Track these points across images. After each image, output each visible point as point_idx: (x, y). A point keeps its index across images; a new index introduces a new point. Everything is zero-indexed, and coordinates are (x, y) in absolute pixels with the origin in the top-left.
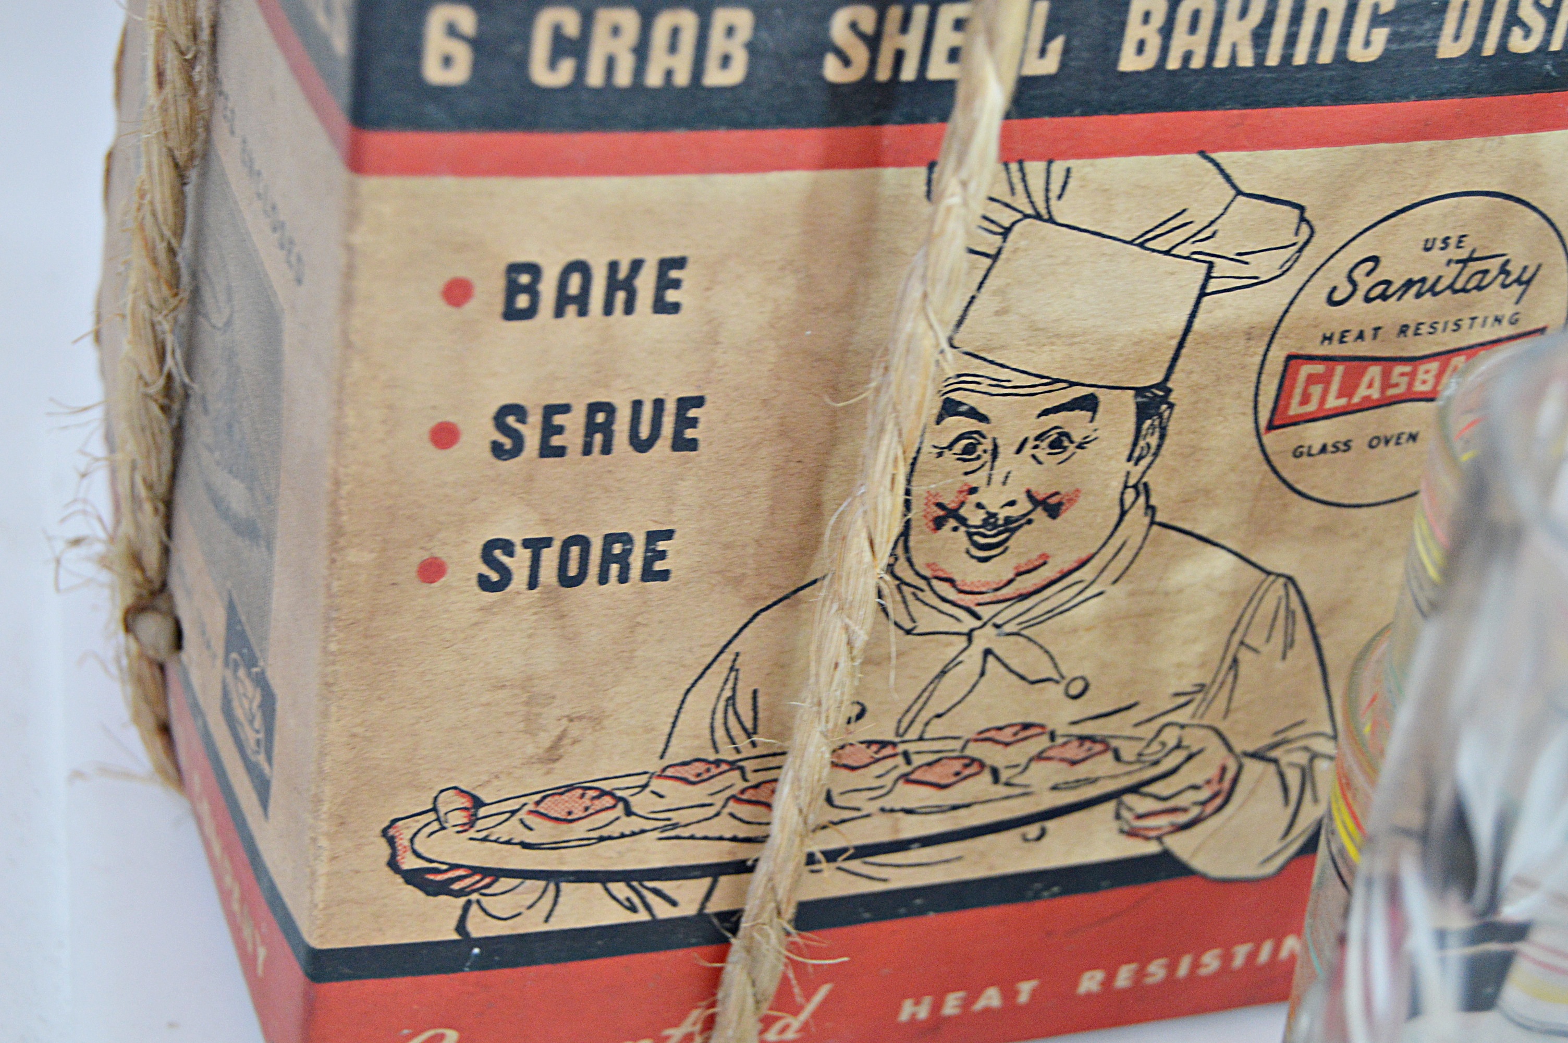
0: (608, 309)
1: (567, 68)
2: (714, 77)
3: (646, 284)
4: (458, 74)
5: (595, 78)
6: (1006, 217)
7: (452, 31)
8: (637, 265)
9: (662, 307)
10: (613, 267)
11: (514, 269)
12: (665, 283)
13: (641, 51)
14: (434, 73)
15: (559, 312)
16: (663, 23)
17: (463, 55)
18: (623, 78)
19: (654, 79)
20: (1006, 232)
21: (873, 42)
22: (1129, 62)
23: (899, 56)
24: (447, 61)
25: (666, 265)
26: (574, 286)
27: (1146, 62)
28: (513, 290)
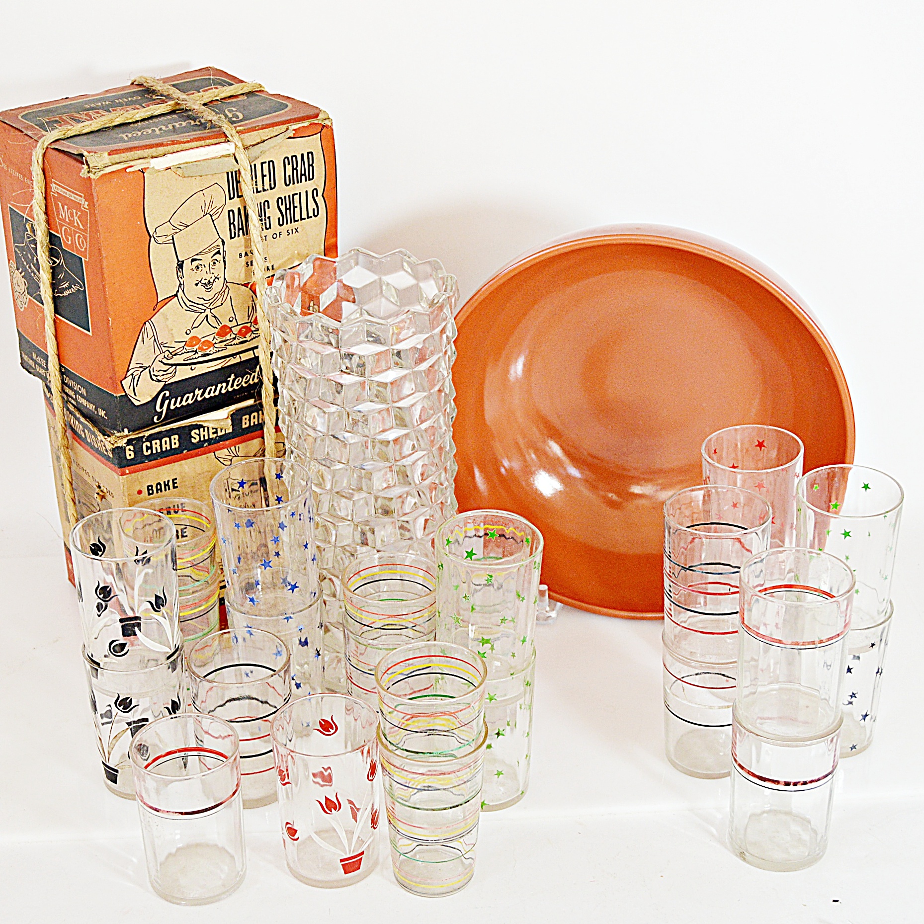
0: (165, 490)
1: (149, 451)
2: (173, 446)
3: (171, 484)
4: (132, 456)
5: (154, 452)
6: (230, 458)
7: (130, 450)
8: (168, 481)
9: (174, 487)
10: (164, 482)
11: (148, 487)
12: (174, 483)
13: (161, 445)
14: (128, 457)
15: (157, 492)
16: (163, 441)
17: (132, 453)
18: (159, 450)
19: (164, 449)
20: (231, 460)
21: (199, 435)
22: (244, 426)
23: (204, 436)
24: (130, 455)
25: (173, 480)
26: (159, 487)
27: (248, 425)
28: (148, 490)
